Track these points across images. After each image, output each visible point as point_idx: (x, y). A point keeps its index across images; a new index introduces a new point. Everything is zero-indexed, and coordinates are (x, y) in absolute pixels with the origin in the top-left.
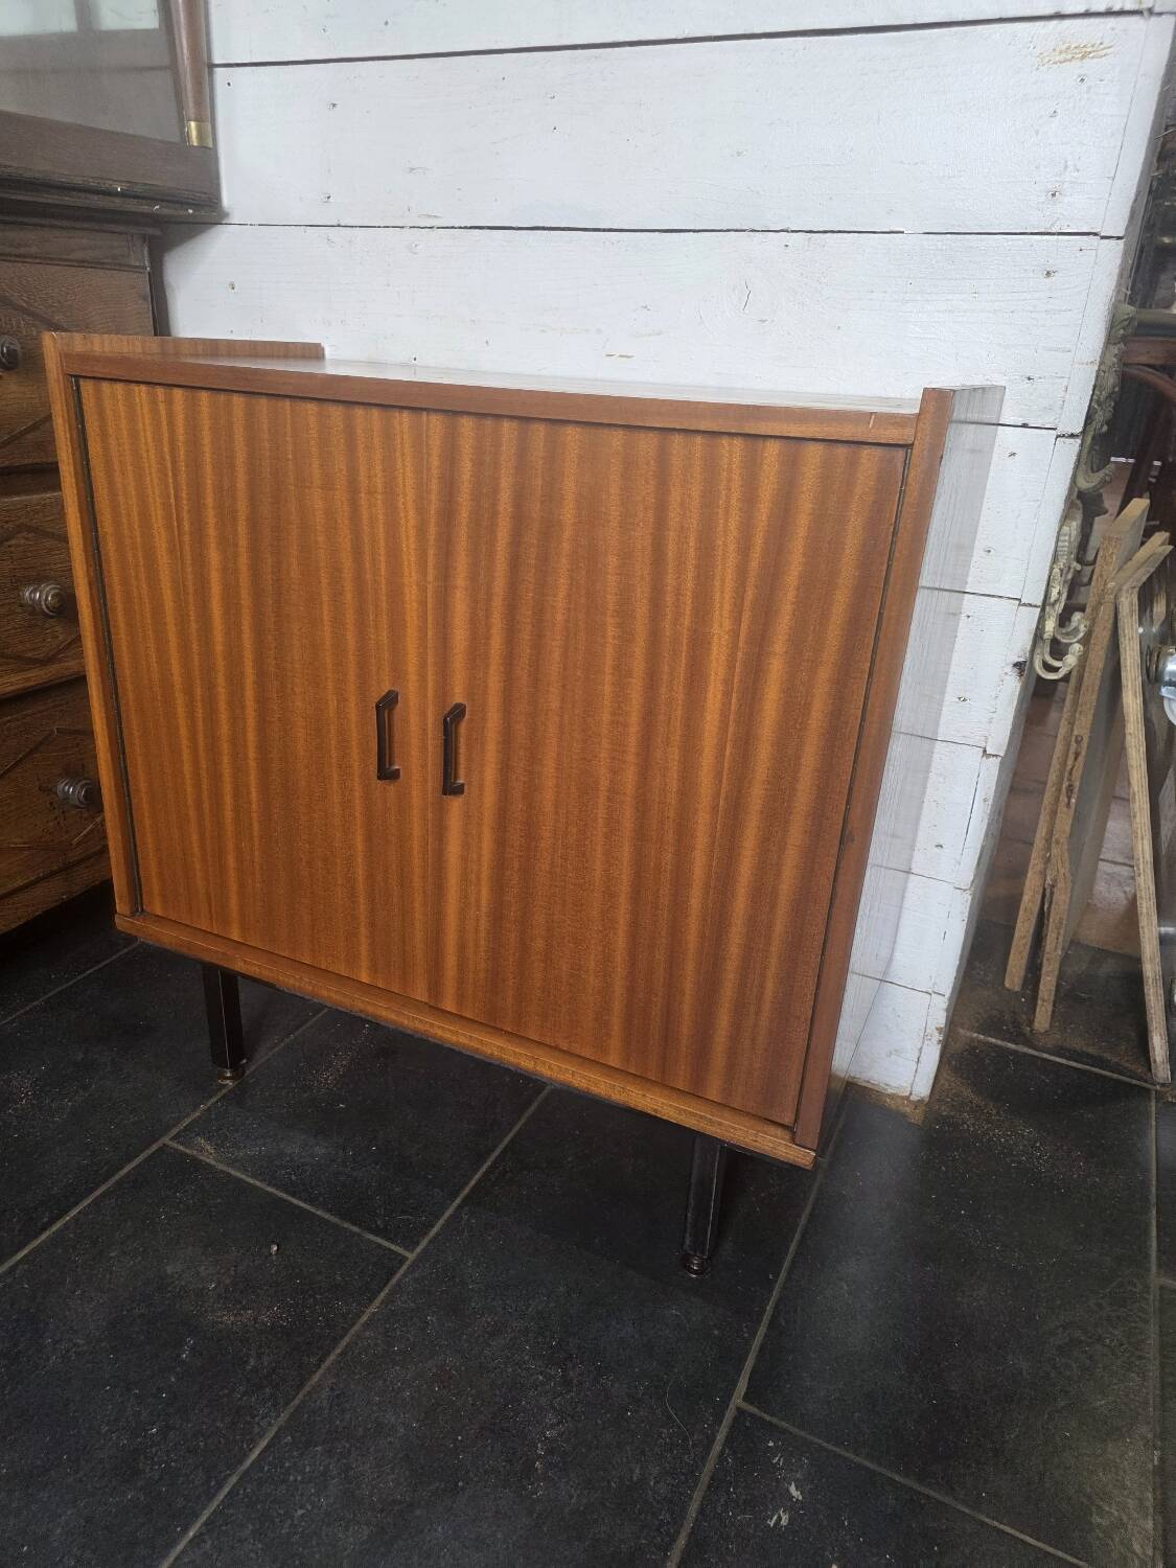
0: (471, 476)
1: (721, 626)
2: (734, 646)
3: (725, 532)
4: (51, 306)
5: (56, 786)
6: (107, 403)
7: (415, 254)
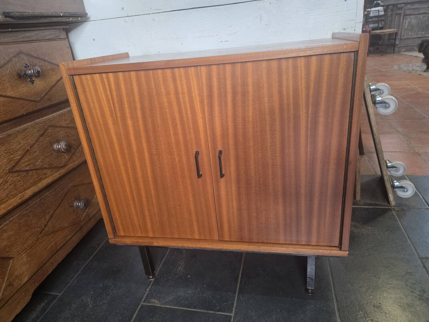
0: (217, 83)
1: (303, 111)
2: (307, 117)
3: (301, 84)
4: (44, 55)
5: (73, 204)
6: (85, 82)
7: (154, 21)
